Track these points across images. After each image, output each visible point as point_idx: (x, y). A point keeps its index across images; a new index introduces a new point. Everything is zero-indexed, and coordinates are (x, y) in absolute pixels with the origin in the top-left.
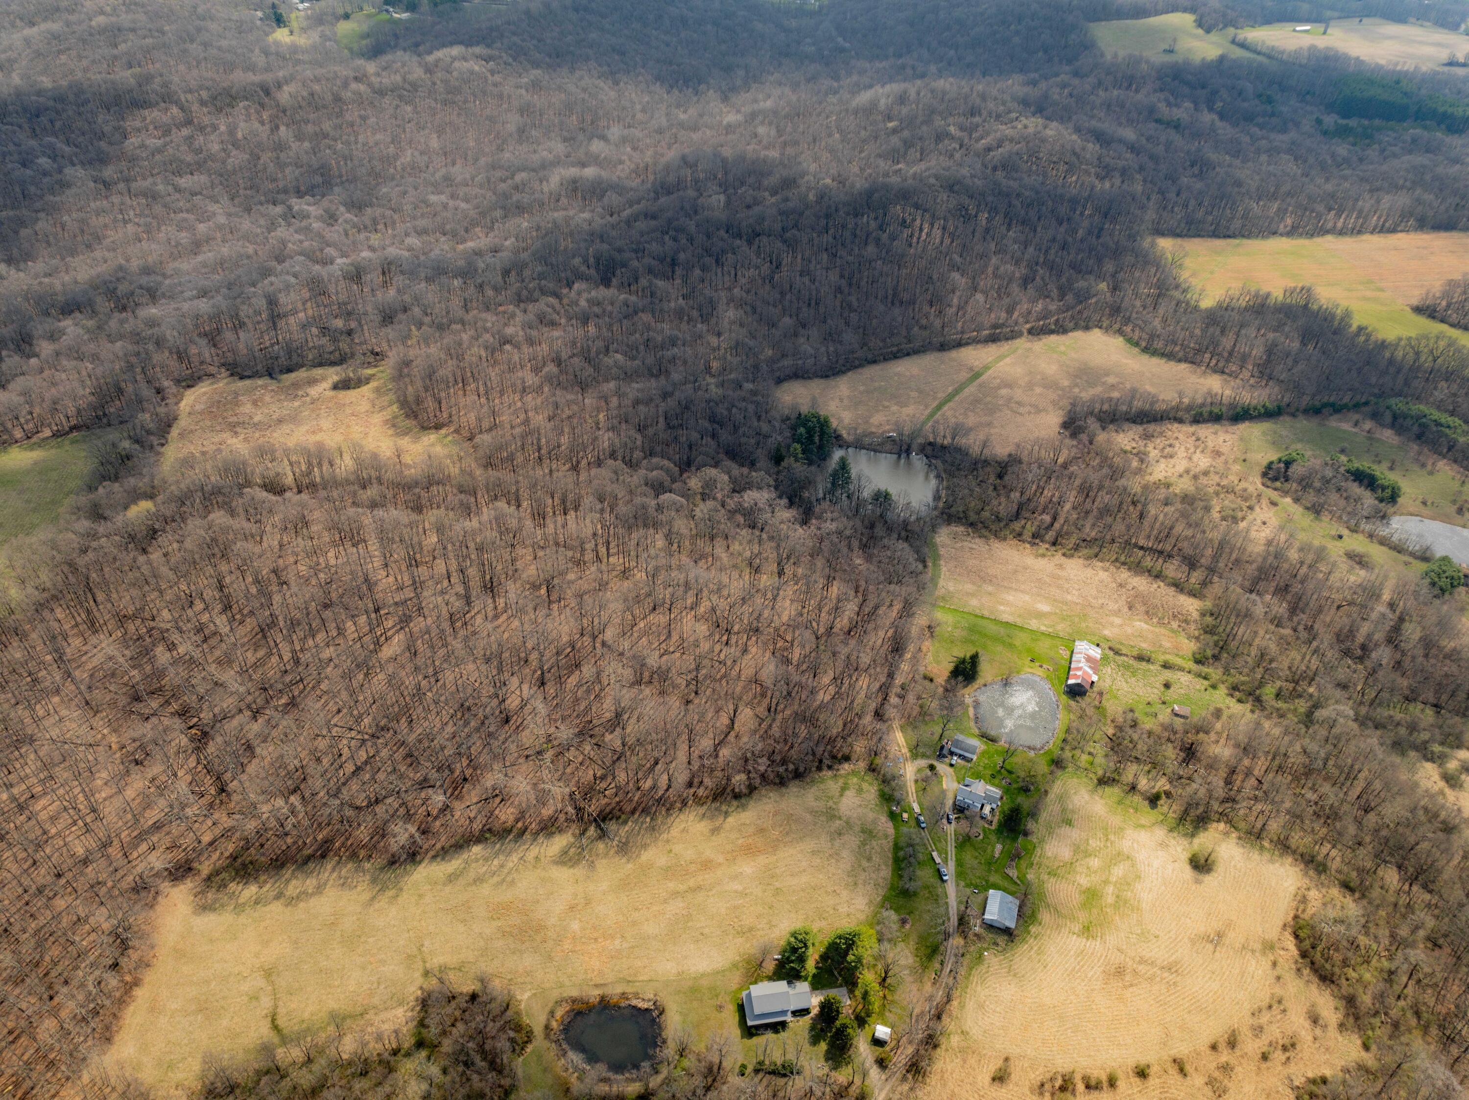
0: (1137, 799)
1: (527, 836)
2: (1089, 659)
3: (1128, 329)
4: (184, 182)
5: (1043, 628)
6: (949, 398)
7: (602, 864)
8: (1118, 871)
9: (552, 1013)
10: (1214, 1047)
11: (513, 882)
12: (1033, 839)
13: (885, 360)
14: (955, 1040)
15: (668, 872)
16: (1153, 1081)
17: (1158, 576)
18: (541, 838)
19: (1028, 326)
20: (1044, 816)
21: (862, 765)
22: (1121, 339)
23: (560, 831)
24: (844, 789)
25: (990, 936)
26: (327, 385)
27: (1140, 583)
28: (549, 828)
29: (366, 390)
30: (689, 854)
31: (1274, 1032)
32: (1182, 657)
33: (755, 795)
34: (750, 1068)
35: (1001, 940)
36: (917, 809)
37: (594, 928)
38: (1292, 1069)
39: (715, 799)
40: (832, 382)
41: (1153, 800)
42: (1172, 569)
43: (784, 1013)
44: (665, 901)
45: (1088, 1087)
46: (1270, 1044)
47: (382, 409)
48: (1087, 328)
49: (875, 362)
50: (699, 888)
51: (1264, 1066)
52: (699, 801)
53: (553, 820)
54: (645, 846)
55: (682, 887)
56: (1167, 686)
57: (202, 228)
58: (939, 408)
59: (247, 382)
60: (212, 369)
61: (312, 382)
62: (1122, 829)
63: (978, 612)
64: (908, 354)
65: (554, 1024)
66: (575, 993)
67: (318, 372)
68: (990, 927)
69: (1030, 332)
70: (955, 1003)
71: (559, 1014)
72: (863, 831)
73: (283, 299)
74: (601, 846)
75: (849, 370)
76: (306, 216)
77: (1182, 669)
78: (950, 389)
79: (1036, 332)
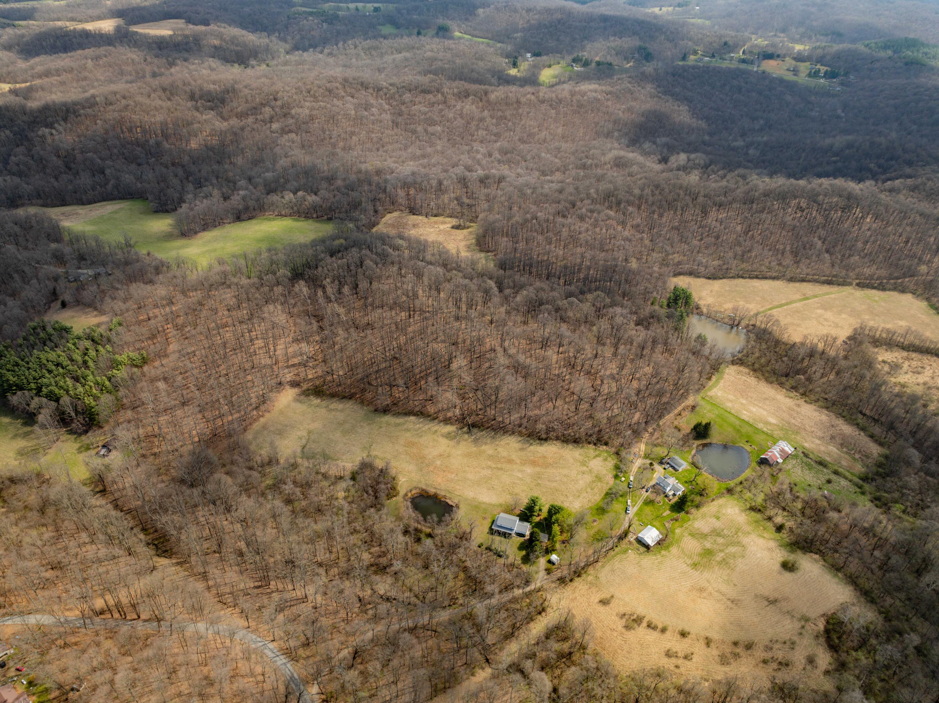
0: (769, 524)
1: (436, 421)
2: (782, 451)
3: (934, 300)
4: (431, 129)
5: (765, 429)
6: (781, 306)
7: (463, 443)
8: (732, 549)
9: (411, 491)
10: (735, 644)
11: (421, 436)
12: (691, 517)
13: (750, 278)
14: (590, 578)
15: (490, 458)
16: (687, 641)
17: (863, 429)
18: (442, 424)
19: (858, 281)
20: (704, 510)
21: (613, 450)
22: (926, 303)
23: (451, 424)
24: (596, 456)
25: (637, 545)
26: (449, 225)
27: (847, 429)
28: (447, 421)
29: (465, 231)
30: (505, 454)
31: (780, 655)
32: (852, 474)
33: (550, 442)
34: (484, 547)
35: (642, 549)
36: (632, 478)
37: (446, 467)
38: (779, 675)
39: (529, 436)
40: (710, 281)
41: (779, 528)
42: (877, 430)
43: (512, 530)
44: (483, 468)
45: (649, 626)
46: (772, 658)
47: (468, 240)
48: (903, 291)
49: (743, 277)
50: (501, 469)
51: (761, 665)
52: (520, 434)
53: (450, 418)
54: (486, 444)
55: (494, 466)
56: (829, 481)
57: (429, 150)
58: (770, 309)
59: (415, 217)
60: (403, 208)
61: (443, 223)
62: (749, 533)
63: (728, 410)
64: (766, 278)
65: (409, 495)
66: (424, 487)
67: (449, 219)
68: (640, 542)
69: (858, 285)
70: (600, 564)
71: (413, 492)
72: (596, 477)
73: (445, 183)
74: (466, 436)
75: (724, 278)
76: (477, 152)
77: (846, 478)
78: (783, 302)
79: (861, 286)
